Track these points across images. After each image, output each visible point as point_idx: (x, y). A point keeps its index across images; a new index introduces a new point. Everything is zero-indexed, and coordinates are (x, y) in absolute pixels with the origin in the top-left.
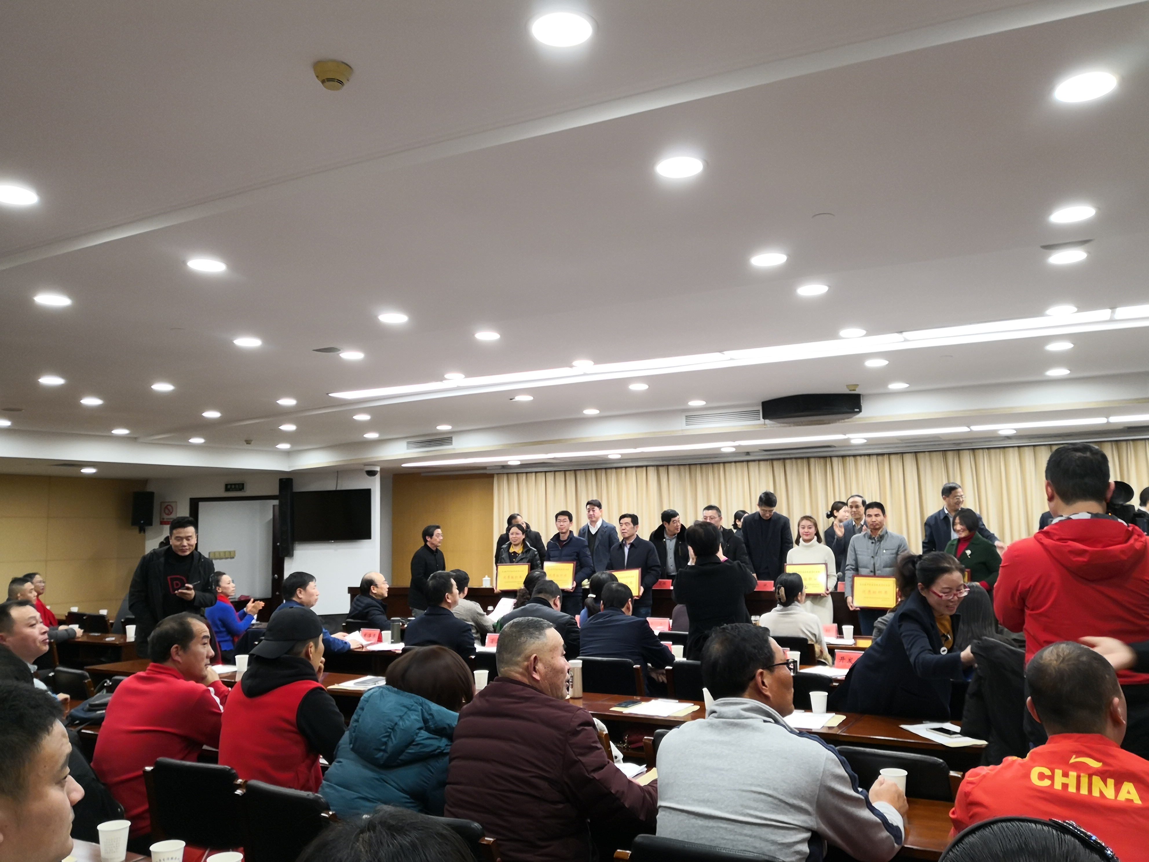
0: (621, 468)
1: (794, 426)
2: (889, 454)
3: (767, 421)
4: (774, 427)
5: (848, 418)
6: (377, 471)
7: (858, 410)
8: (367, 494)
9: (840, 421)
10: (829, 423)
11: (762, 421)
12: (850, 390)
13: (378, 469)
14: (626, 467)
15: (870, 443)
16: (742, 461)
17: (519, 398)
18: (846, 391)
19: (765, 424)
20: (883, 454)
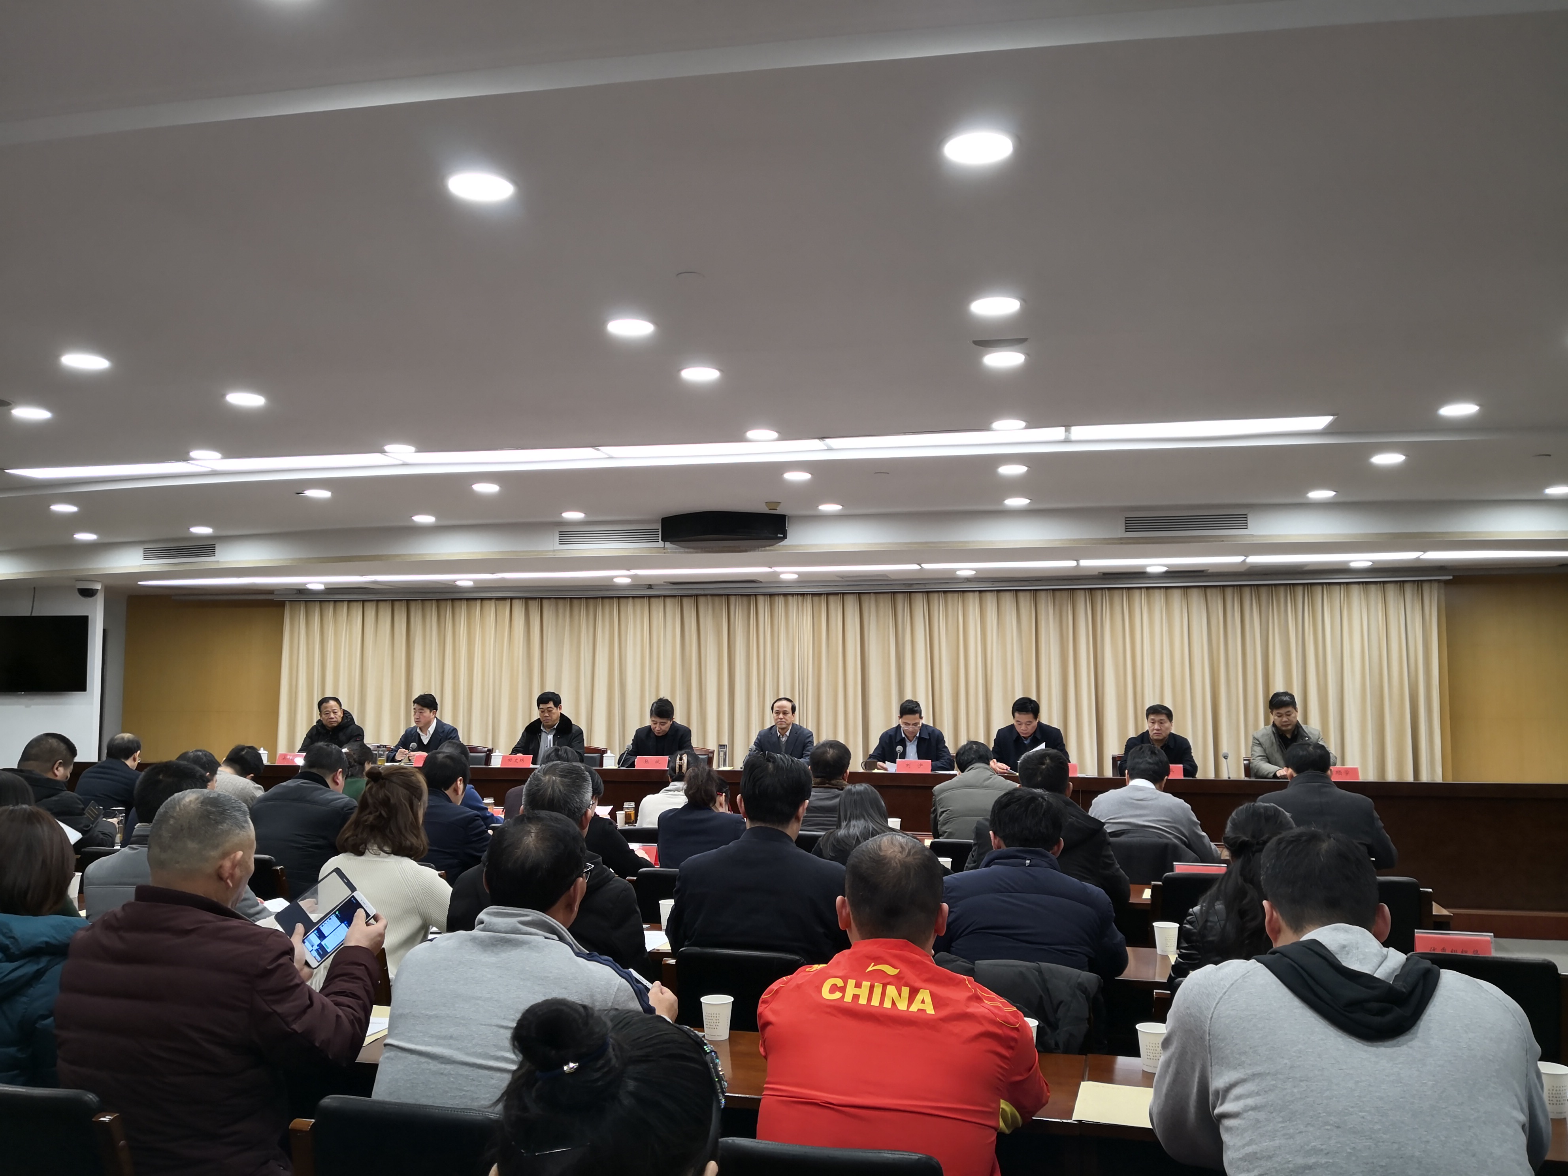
0: (476, 599)
1: (701, 552)
2: (828, 594)
3: (668, 544)
4: (675, 552)
5: (769, 546)
6: (98, 590)
7: (782, 536)
8: (81, 624)
9: (760, 549)
10: (746, 551)
11: (661, 544)
12: (770, 509)
13: (98, 587)
14: (482, 599)
15: (803, 580)
16: (643, 597)
17: (312, 493)
18: (764, 509)
19: (664, 548)
20: (820, 594)
